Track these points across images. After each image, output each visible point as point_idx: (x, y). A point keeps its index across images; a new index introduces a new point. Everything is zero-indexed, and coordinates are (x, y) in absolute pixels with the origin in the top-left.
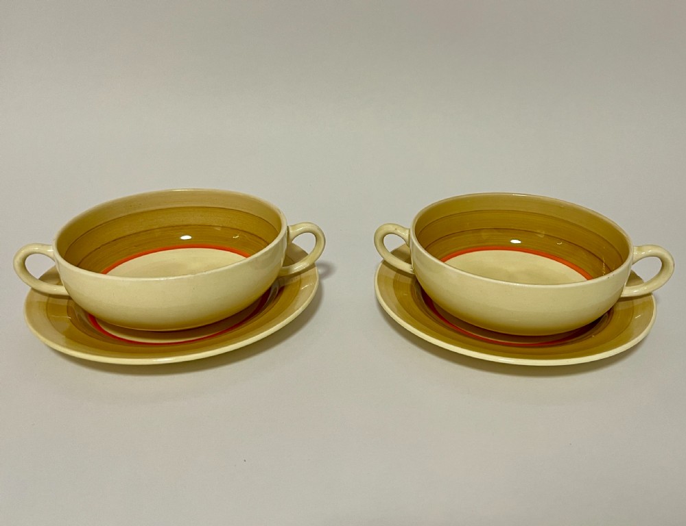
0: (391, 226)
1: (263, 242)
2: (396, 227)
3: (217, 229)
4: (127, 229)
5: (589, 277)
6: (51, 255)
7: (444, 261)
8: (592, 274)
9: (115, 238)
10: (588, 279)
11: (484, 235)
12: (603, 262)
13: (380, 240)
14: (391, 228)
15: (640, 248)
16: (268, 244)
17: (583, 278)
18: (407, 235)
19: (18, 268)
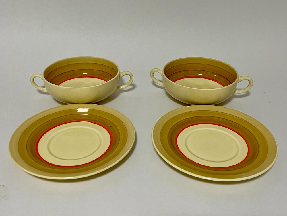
0: (156, 69)
1: (111, 76)
2: (158, 70)
3: (95, 71)
4: (67, 70)
5: (224, 86)
6: (42, 78)
7: (174, 82)
8: (225, 85)
9: (62, 73)
10: (224, 87)
11: (190, 72)
12: (228, 80)
13: (152, 74)
14: (156, 70)
15: (241, 77)
16: (113, 77)
17: (222, 86)
18: (162, 72)
19: (32, 81)
